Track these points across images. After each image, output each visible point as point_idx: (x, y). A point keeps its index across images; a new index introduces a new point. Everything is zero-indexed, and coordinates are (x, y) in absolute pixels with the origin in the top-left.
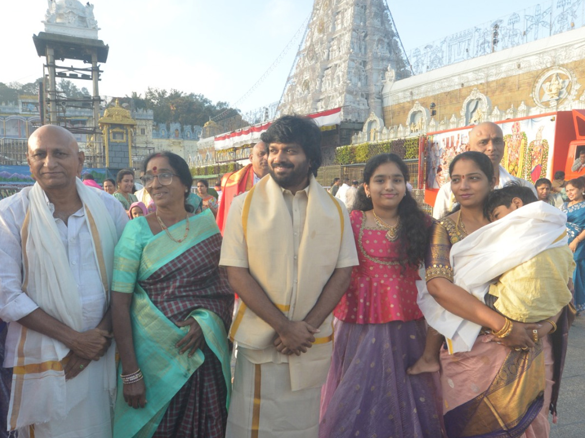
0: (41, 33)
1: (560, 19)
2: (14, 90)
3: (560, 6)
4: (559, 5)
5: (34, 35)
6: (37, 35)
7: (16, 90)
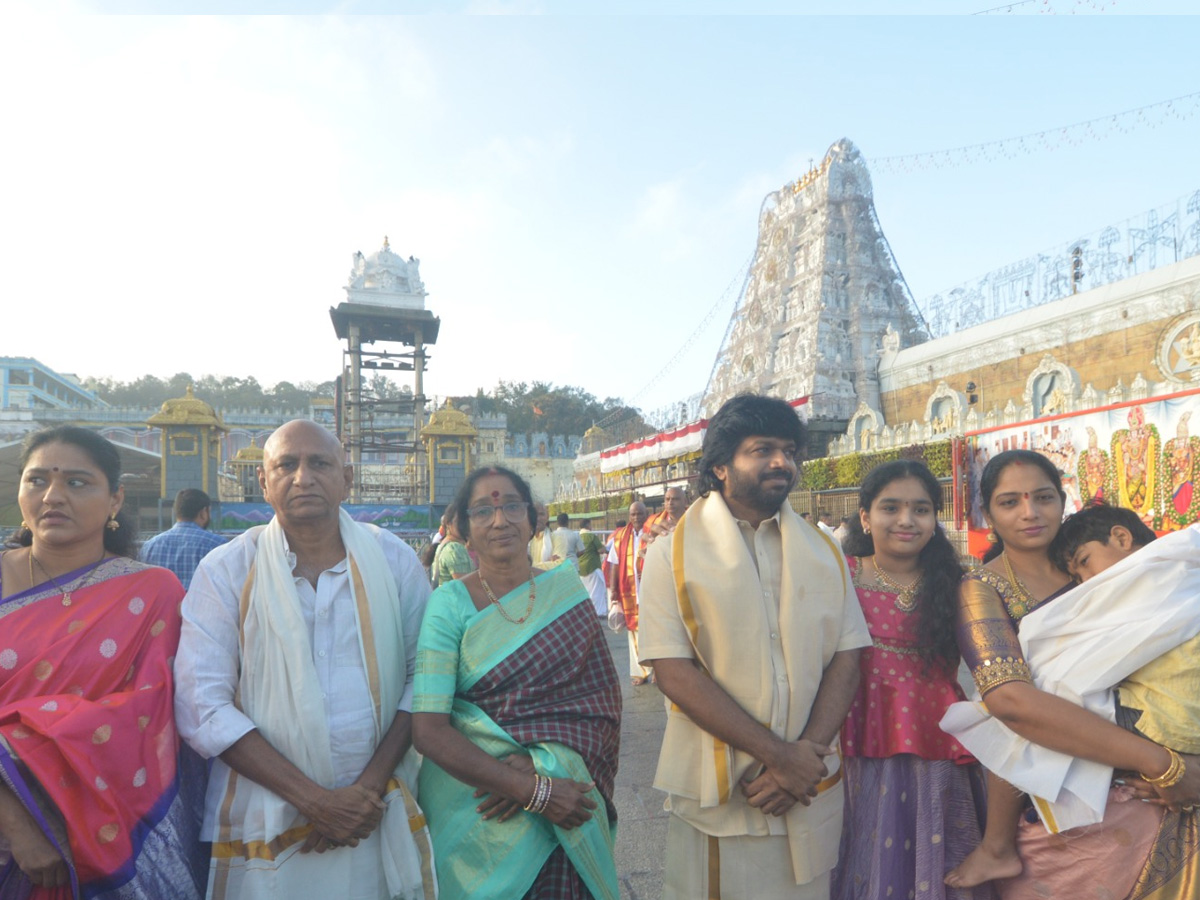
0: (342, 304)
1: (1195, 231)
2: (306, 392)
3: (1192, 211)
4: (1190, 208)
5: (332, 308)
6: (336, 307)
7: (308, 392)
